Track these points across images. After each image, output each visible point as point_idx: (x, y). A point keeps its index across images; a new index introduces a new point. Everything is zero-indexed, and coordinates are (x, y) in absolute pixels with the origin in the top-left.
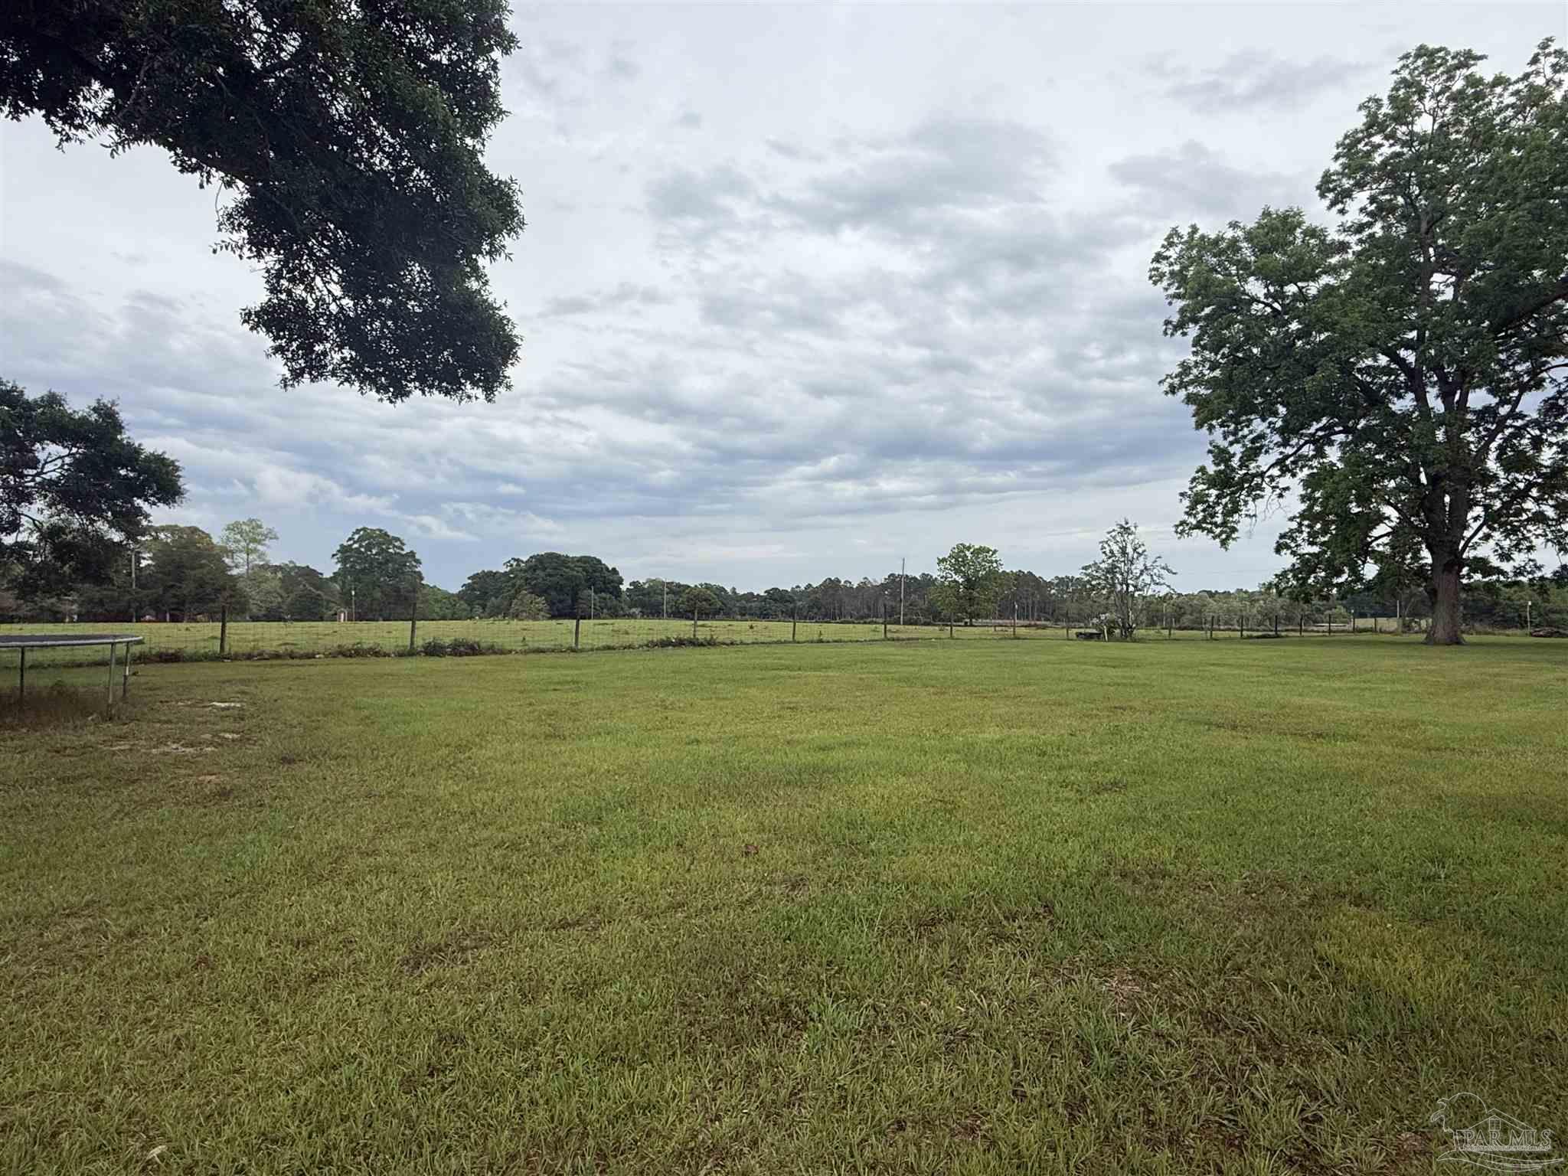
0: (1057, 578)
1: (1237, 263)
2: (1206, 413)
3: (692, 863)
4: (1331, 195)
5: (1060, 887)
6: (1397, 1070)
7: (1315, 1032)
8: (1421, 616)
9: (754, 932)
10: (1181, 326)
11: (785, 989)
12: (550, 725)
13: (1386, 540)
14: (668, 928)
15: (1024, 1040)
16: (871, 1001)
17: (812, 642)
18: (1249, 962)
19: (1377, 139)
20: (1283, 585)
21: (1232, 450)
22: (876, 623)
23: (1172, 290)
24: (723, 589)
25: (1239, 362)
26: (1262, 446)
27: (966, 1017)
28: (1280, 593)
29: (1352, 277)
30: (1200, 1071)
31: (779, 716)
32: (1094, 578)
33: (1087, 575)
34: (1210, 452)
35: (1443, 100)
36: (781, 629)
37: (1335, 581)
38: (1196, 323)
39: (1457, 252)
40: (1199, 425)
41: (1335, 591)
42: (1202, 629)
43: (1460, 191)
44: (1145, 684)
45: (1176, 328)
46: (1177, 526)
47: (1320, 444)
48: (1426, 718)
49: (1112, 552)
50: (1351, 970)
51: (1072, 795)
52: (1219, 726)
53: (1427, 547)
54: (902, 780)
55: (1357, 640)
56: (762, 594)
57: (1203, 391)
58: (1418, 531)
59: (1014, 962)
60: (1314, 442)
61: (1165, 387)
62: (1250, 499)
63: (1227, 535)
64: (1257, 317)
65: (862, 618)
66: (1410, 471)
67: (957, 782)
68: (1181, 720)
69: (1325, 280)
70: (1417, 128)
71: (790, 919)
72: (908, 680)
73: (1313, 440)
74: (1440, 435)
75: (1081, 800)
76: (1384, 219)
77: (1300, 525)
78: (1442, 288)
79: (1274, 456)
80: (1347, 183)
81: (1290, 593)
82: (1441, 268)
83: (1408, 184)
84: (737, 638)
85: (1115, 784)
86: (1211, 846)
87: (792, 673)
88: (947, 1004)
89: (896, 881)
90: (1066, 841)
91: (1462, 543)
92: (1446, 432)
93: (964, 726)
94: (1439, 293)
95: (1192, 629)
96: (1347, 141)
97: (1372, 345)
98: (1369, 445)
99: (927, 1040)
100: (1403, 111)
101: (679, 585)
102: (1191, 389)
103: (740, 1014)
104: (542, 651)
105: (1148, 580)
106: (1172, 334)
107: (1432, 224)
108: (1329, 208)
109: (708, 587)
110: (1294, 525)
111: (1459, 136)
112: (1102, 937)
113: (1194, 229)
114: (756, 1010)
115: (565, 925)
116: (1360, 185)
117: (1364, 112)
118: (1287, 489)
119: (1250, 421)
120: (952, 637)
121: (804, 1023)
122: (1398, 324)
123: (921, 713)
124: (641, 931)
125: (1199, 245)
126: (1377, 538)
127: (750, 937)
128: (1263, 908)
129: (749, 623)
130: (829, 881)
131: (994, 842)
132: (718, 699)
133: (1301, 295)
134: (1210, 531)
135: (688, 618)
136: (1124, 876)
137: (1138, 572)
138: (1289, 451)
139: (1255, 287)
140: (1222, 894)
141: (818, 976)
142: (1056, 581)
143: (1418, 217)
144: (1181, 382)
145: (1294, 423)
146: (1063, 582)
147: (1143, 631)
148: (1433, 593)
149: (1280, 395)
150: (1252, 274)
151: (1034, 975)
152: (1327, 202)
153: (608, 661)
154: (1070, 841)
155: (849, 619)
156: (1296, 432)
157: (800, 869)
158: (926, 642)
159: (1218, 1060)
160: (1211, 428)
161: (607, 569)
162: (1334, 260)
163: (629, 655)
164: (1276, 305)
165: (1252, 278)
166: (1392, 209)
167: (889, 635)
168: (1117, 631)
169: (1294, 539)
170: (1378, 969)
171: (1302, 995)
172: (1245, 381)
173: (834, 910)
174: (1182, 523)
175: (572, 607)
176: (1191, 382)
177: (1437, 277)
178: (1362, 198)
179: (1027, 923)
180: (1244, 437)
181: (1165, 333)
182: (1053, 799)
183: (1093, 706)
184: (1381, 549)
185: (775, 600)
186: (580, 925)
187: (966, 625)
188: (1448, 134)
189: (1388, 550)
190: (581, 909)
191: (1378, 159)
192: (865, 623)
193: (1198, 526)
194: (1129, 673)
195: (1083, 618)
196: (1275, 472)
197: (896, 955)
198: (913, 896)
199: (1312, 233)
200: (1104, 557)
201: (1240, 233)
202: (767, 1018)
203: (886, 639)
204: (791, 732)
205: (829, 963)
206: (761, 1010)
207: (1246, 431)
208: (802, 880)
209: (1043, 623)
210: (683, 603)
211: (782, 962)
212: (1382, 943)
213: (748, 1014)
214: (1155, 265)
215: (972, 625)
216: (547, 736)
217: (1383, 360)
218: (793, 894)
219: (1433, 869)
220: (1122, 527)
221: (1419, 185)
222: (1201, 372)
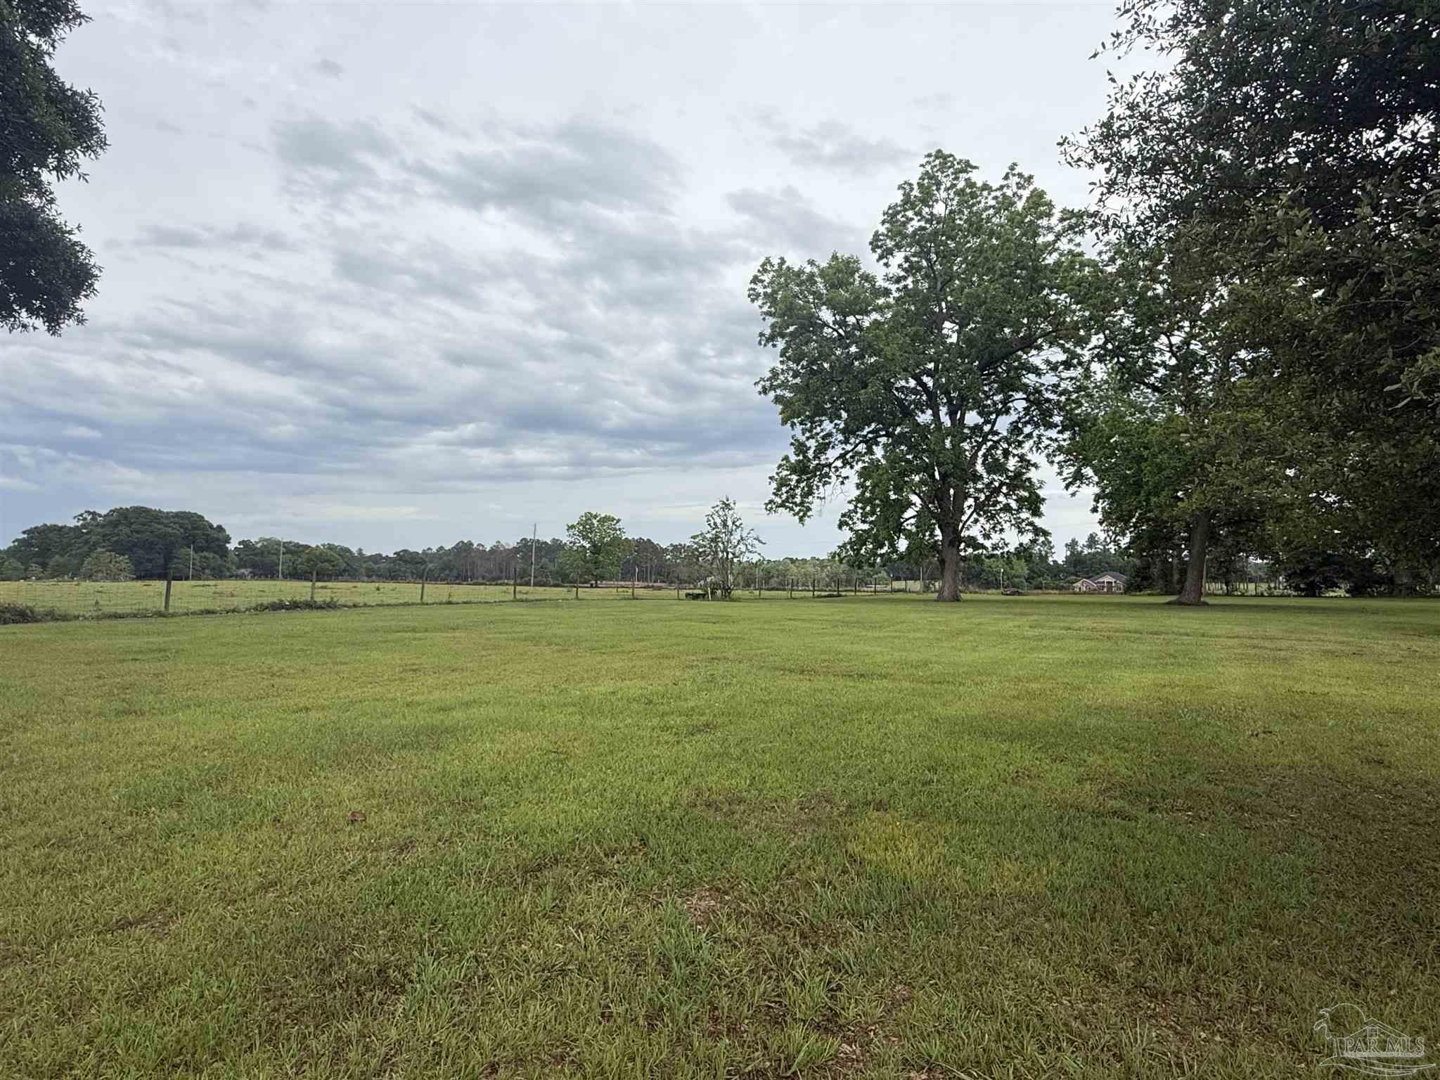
0: (672, 545)
1: (814, 293)
2: (790, 413)
3: (290, 838)
4: (879, 251)
5: (654, 821)
6: (895, 937)
7: (842, 917)
8: (936, 579)
9: (355, 901)
10: (772, 338)
11: (384, 954)
12: (124, 700)
13: (913, 521)
14: (255, 912)
15: (615, 964)
16: (472, 952)
17: (440, 604)
18: (799, 867)
19: (910, 214)
20: (843, 554)
21: (808, 444)
22: (507, 584)
23: (765, 309)
24: (348, 550)
25: (813, 372)
26: (830, 443)
27: (564, 953)
28: (841, 561)
29: (892, 316)
30: (756, 965)
31: (401, 679)
32: (701, 546)
33: (695, 543)
34: (792, 444)
35: (951, 192)
36: (409, 590)
37: (880, 552)
38: (783, 337)
39: (959, 307)
40: (784, 422)
41: (879, 560)
42: (784, 590)
43: (962, 262)
44: (737, 638)
45: (768, 340)
46: (767, 504)
47: (870, 443)
48: (934, 659)
49: (715, 523)
50: (870, 862)
51: (672, 739)
52: (791, 671)
53: (939, 527)
54: (520, 734)
55: (895, 598)
56: (391, 555)
57: (788, 394)
58: (934, 515)
59: (610, 894)
60: (866, 442)
61: (759, 388)
62: (820, 484)
63: (804, 512)
64: (828, 339)
65: (494, 579)
66: (928, 469)
67: (571, 734)
68: (762, 667)
69: (875, 316)
70: (935, 211)
71: (395, 883)
72: (536, 640)
73: (865, 440)
74: (948, 444)
75: (678, 742)
76: (914, 275)
77: (856, 507)
78: (950, 333)
79: (838, 451)
80: (890, 244)
81: (848, 561)
82: (949, 317)
83: (929, 253)
84: (360, 600)
85: (707, 725)
86: (777, 773)
87: (418, 635)
88: (546, 944)
89: (507, 833)
90: (663, 779)
91: (961, 525)
92: (951, 441)
93: (582, 680)
94: (948, 336)
95: (778, 590)
96: (890, 211)
97: (905, 370)
98: (902, 447)
99: (525, 981)
100: (927, 197)
101: (297, 545)
102: (779, 392)
103: (333, 989)
104: (121, 617)
105: (743, 549)
106: (765, 345)
107: (944, 284)
108: (878, 261)
109: (331, 547)
110: (851, 507)
111: (962, 223)
112: (687, 861)
113: (783, 261)
114: (351, 981)
115: (124, 924)
116: (898, 247)
117: (902, 192)
118: (847, 478)
119: (822, 422)
120: (577, 598)
121: (402, 986)
122: (922, 356)
123: (543, 670)
124: (223, 918)
125: (786, 274)
126: (907, 520)
127: (351, 906)
128: (813, 820)
129: (377, 585)
130: (439, 840)
131: (600, 787)
132: (336, 663)
133: (858, 326)
134: (792, 509)
135: (306, 580)
136: (709, 806)
137: (736, 541)
138: (849, 447)
139: (826, 315)
140: (783, 812)
141: (421, 936)
142: (671, 548)
143: (935, 277)
144: (772, 385)
145: (852, 426)
146: (676, 548)
147: (740, 592)
148: (942, 562)
149: (843, 403)
150: (824, 304)
151: (627, 904)
152: (876, 256)
153: (206, 627)
154: (666, 779)
155: (480, 580)
156: (853, 433)
157: (409, 831)
158: (554, 603)
159: (770, 953)
160: (793, 425)
161: (211, 526)
162: (881, 301)
163: (233, 620)
164: (841, 331)
165: (824, 308)
166: (920, 269)
167: (518, 596)
168: (719, 592)
169: (851, 518)
170: (889, 859)
171: (835, 889)
172: (817, 389)
173: (442, 868)
174: (771, 502)
175: (165, 567)
176: (779, 386)
177: (947, 325)
178: (899, 257)
179: (625, 858)
180: (818, 434)
181: (760, 343)
182: (655, 743)
183: (694, 658)
184: (909, 528)
185: (406, 562)
186: (145, 922)
187: (592, 586)
188: (954, 220)
189: (914, 529)
190: (147, 904)
191: (910, 230)
192: (497, 584)
193: (782, 505)
194: (725, 627)
195: (692, 581)
196: (839, 463)
197: (501, 904)
198: (522, 845)
199: (866, 278)
200: (709, 529)
201: (815, 270)
202: (363, 988)
203: (515, 600)
204: (412, 694)
205: (433, 922)
206: (356, 981)
207: (818, 429)
208: (411, 842)
209: (658, 584)
210: (302, 564)
211: (384, 928)
212: (893, 838)
213: (341, 987)
214: (753, 286)
215: (597, 587)
216: (118, 713)
217: (912, 383)
218: (400, 858)
219: (929, 775)
220: (724, 503)
221: (937, 254)
222: (786, 378)
